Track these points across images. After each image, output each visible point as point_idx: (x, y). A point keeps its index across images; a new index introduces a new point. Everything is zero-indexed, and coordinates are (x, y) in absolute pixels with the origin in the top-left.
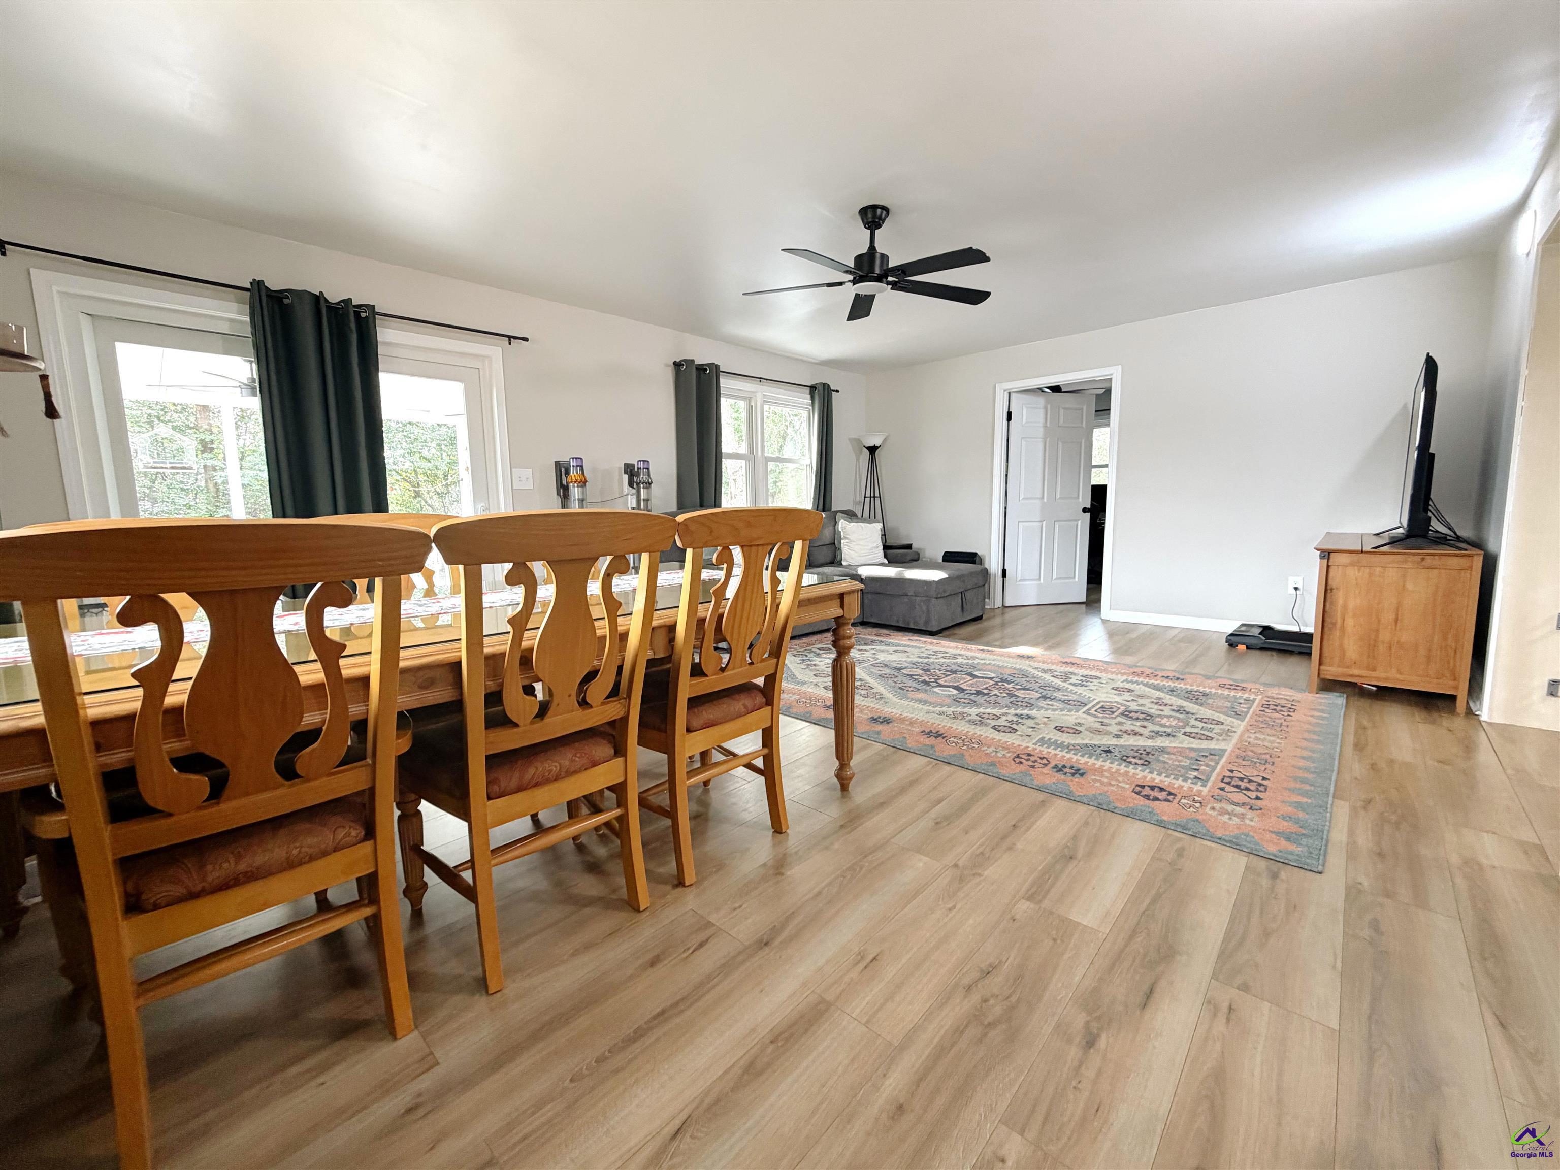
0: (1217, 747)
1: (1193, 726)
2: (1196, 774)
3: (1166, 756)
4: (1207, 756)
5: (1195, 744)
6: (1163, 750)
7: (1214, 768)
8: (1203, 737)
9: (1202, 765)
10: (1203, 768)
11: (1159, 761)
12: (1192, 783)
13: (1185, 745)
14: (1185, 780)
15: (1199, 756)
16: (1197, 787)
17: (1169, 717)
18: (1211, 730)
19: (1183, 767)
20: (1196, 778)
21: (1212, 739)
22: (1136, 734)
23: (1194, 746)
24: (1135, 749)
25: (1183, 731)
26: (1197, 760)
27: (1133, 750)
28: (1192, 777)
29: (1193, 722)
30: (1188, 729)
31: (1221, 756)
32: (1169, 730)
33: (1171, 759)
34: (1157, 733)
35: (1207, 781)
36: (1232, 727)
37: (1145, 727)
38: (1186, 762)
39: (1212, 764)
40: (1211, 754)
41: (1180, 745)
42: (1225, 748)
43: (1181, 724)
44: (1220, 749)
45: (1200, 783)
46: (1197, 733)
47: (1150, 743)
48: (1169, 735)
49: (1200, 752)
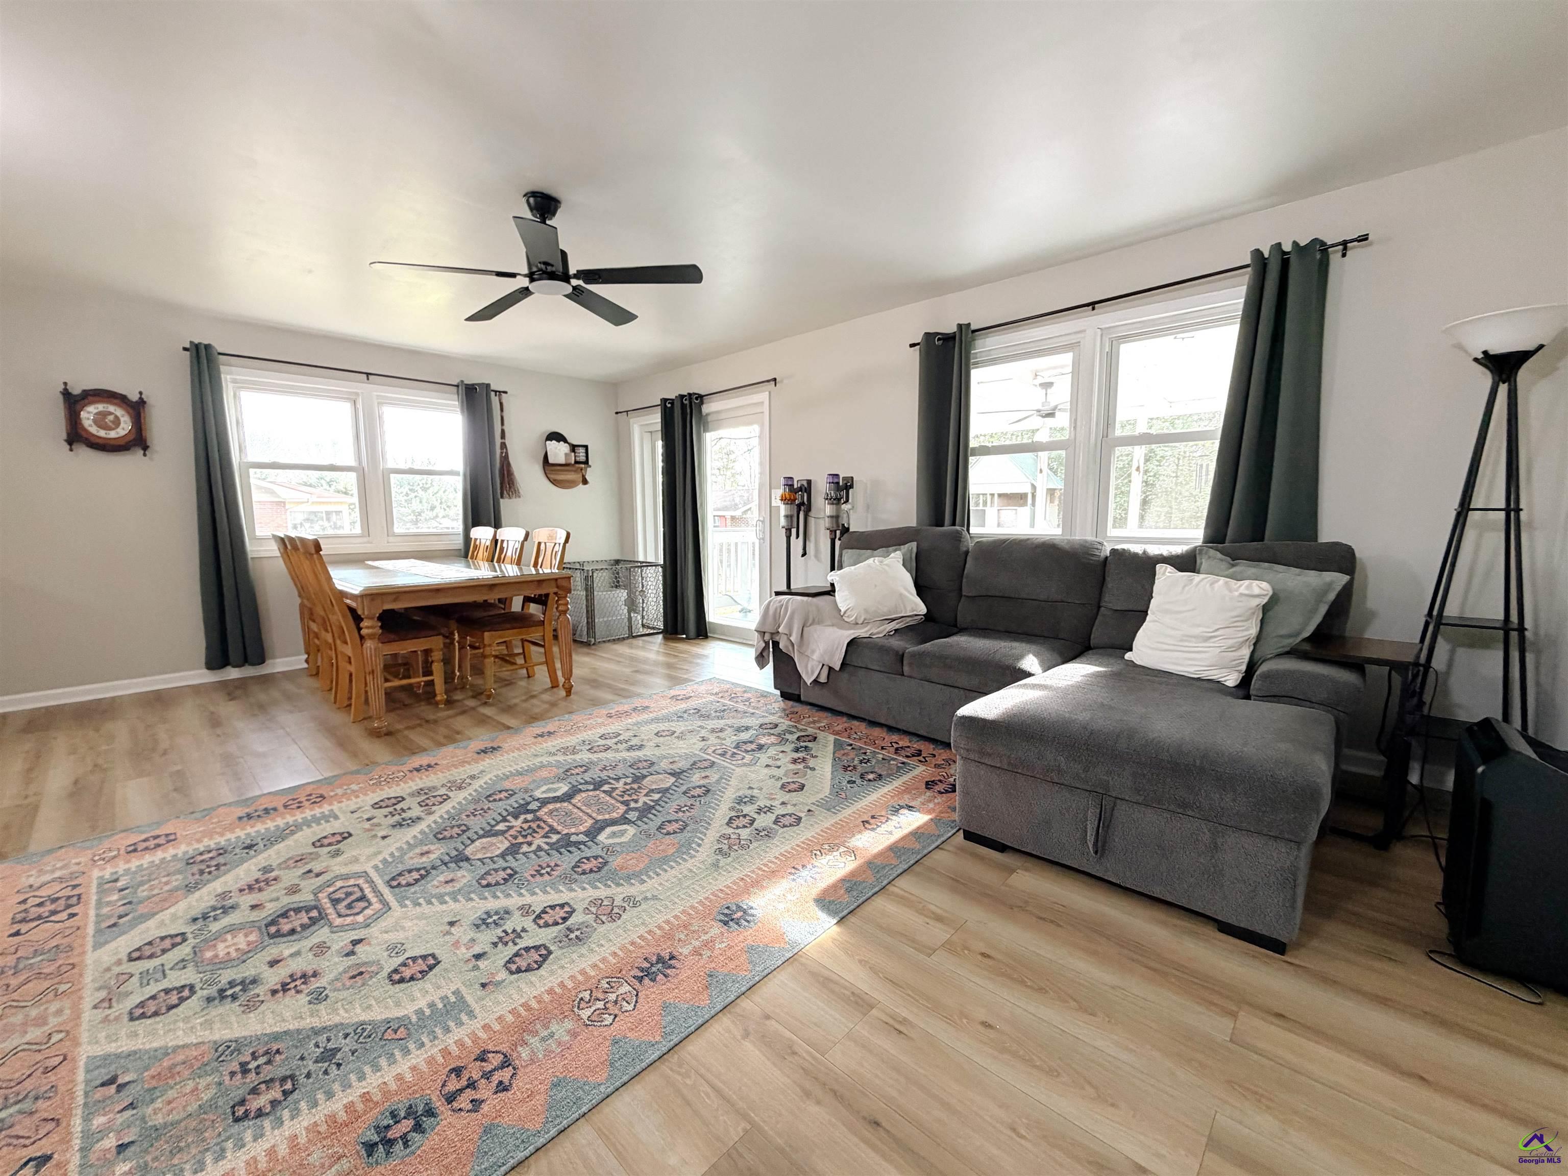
0: (113, 945)
1: (182, 964)
2: (120, 884)
3: (175, 884)
4: (120, 917)
5: (151, 929)
6: (190, 888)
7: (99, 904)
8: (147, 951)
9: (120, 900)
10: (115, 897)
11: (179, 872)
12: (116, 873)
13: (166, 915)
14: (127, 871)
15: (133, 910)
16: (107, 874)
17: (244, 957)
18: (146, 978)
19: (142, 883)
20: (116, 880)
21: (131, 960)
22: (250, 888)
23: (151, 923)
24: (222, 868)
25: (191, 941)
26: (130, 903)
27: (225, 864)
28: (121, 878)
29: (189, 976)
30: (184, 950)
31: (98, 931)
32: (215, 927)
33: (166, 883)
34: (226, 910)
35: (100, 885)
36: (106, 1019)
37: (253, 907)
38: (143, 892)
39: (105, 910)
40: (114, 925)
41: (172, 910)
42: (99, 952)
43: (209, 954)
44: (106, 942)
45: (107, 876)
46: (164, 951)
47: (217, 886)
48: (205, 917)
49: (134, 919)
